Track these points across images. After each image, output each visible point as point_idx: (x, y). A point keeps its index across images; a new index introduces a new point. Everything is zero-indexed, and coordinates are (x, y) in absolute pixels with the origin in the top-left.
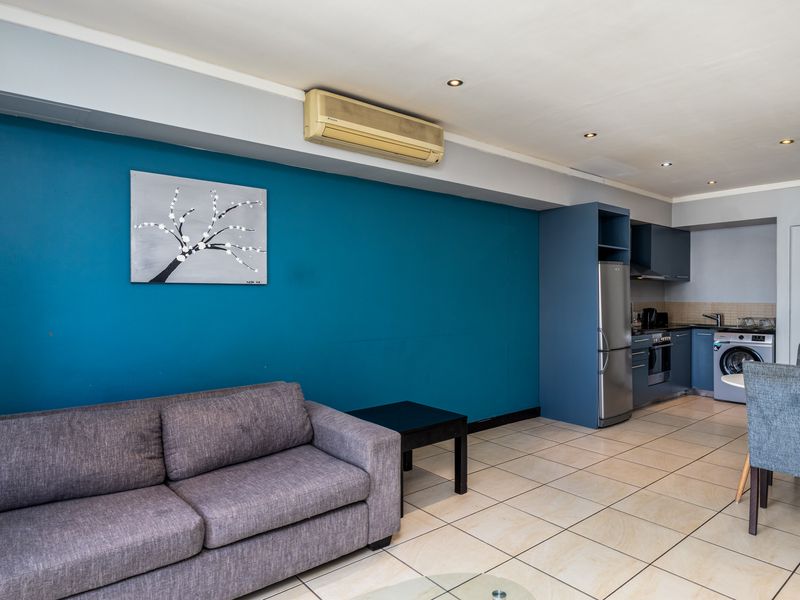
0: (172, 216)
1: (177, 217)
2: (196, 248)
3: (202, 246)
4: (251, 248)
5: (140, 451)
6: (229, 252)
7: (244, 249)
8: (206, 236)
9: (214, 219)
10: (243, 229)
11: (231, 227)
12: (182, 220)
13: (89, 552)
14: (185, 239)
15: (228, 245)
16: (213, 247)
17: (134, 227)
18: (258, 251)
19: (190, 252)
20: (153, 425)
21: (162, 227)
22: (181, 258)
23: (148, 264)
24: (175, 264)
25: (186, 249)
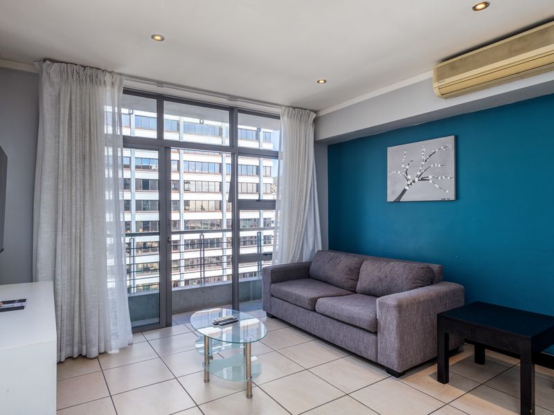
0: (403, 166)
1: (405, 166)
2: (414, 182)
3: (417, 179)
4: (444, 177)
5: (348, 275)
6: (431, 181)
7: (440, 178)
8: (419, 173)
9: (423, 163)
10: (439, 166)
11: (432, 166)
12: (407, 167)
13: (294, 292)
14: (409, 177)
15: (430, 177)
16: (422, 179)
17: (388, 175)
18: (449, 178)
19: (411, 184)
20: (357, 266)
21: (399, 173)
22: (407, 188)
23: (393, 193)
24: (405, 191)
25: (409, 183)
